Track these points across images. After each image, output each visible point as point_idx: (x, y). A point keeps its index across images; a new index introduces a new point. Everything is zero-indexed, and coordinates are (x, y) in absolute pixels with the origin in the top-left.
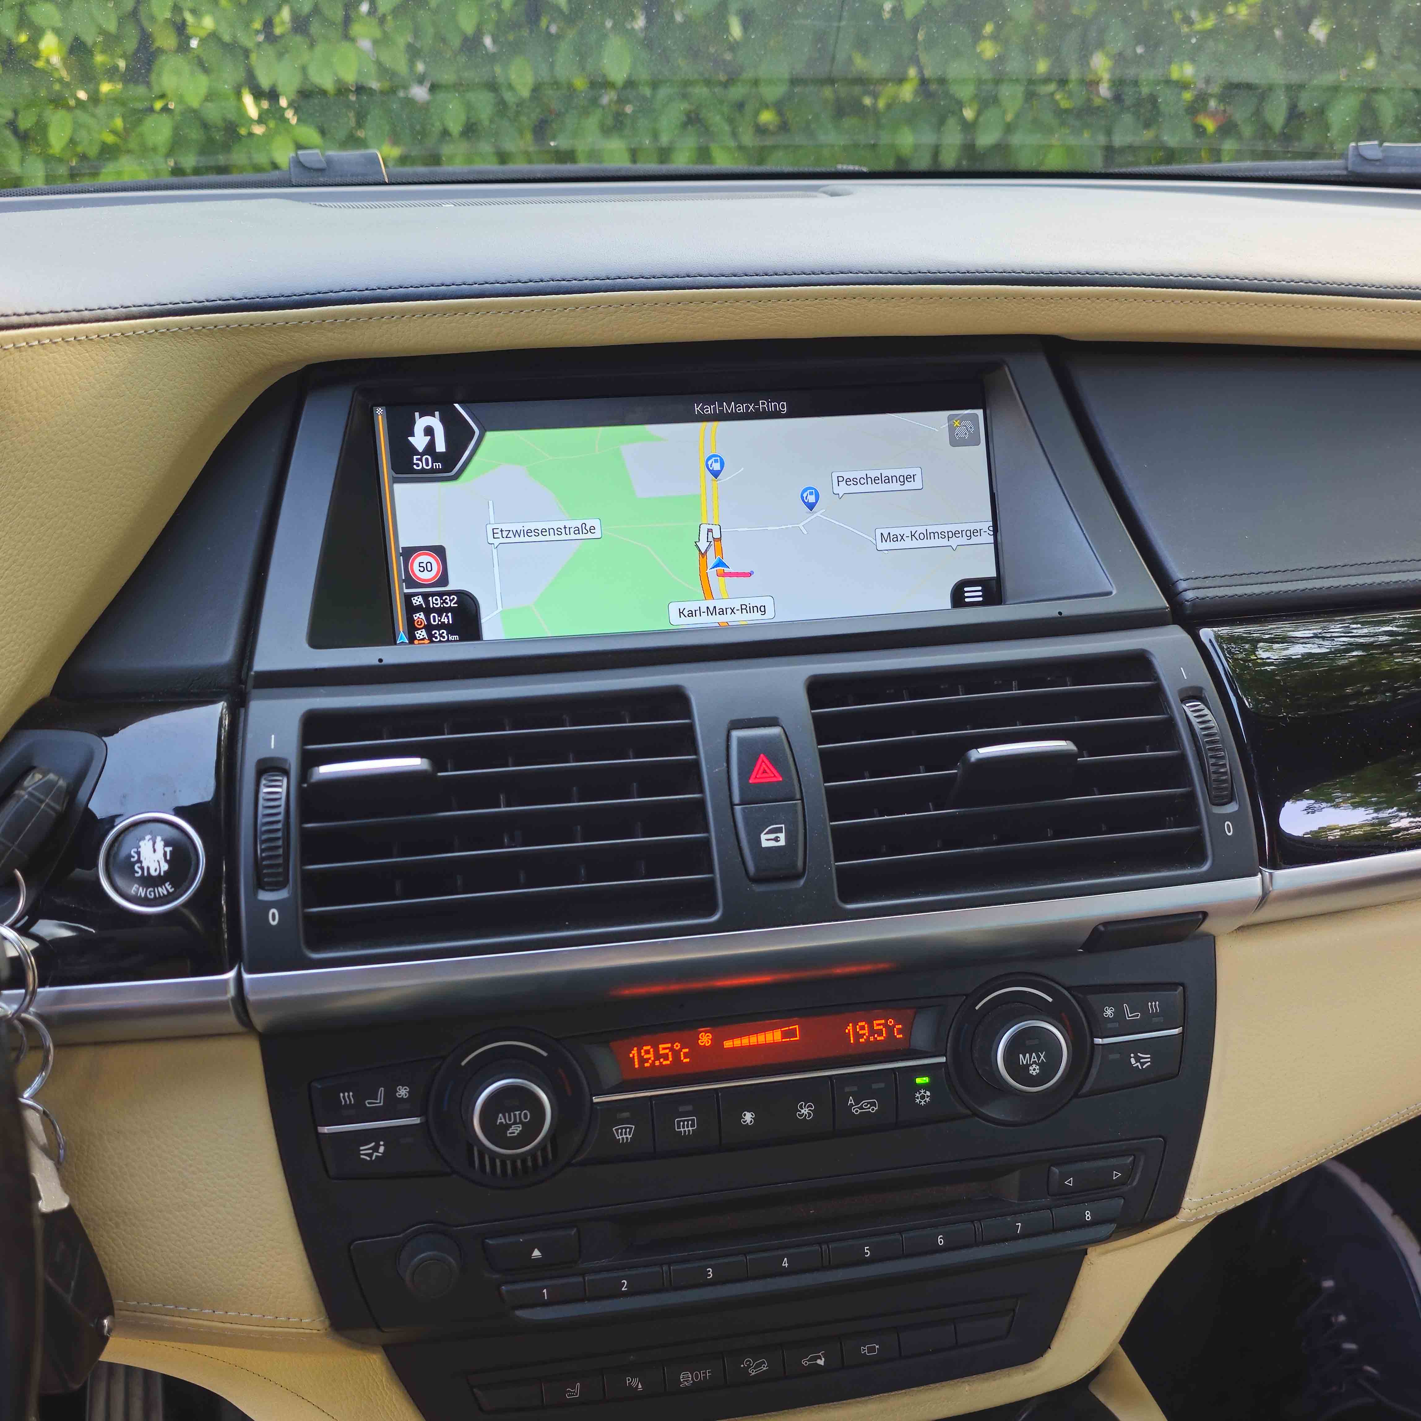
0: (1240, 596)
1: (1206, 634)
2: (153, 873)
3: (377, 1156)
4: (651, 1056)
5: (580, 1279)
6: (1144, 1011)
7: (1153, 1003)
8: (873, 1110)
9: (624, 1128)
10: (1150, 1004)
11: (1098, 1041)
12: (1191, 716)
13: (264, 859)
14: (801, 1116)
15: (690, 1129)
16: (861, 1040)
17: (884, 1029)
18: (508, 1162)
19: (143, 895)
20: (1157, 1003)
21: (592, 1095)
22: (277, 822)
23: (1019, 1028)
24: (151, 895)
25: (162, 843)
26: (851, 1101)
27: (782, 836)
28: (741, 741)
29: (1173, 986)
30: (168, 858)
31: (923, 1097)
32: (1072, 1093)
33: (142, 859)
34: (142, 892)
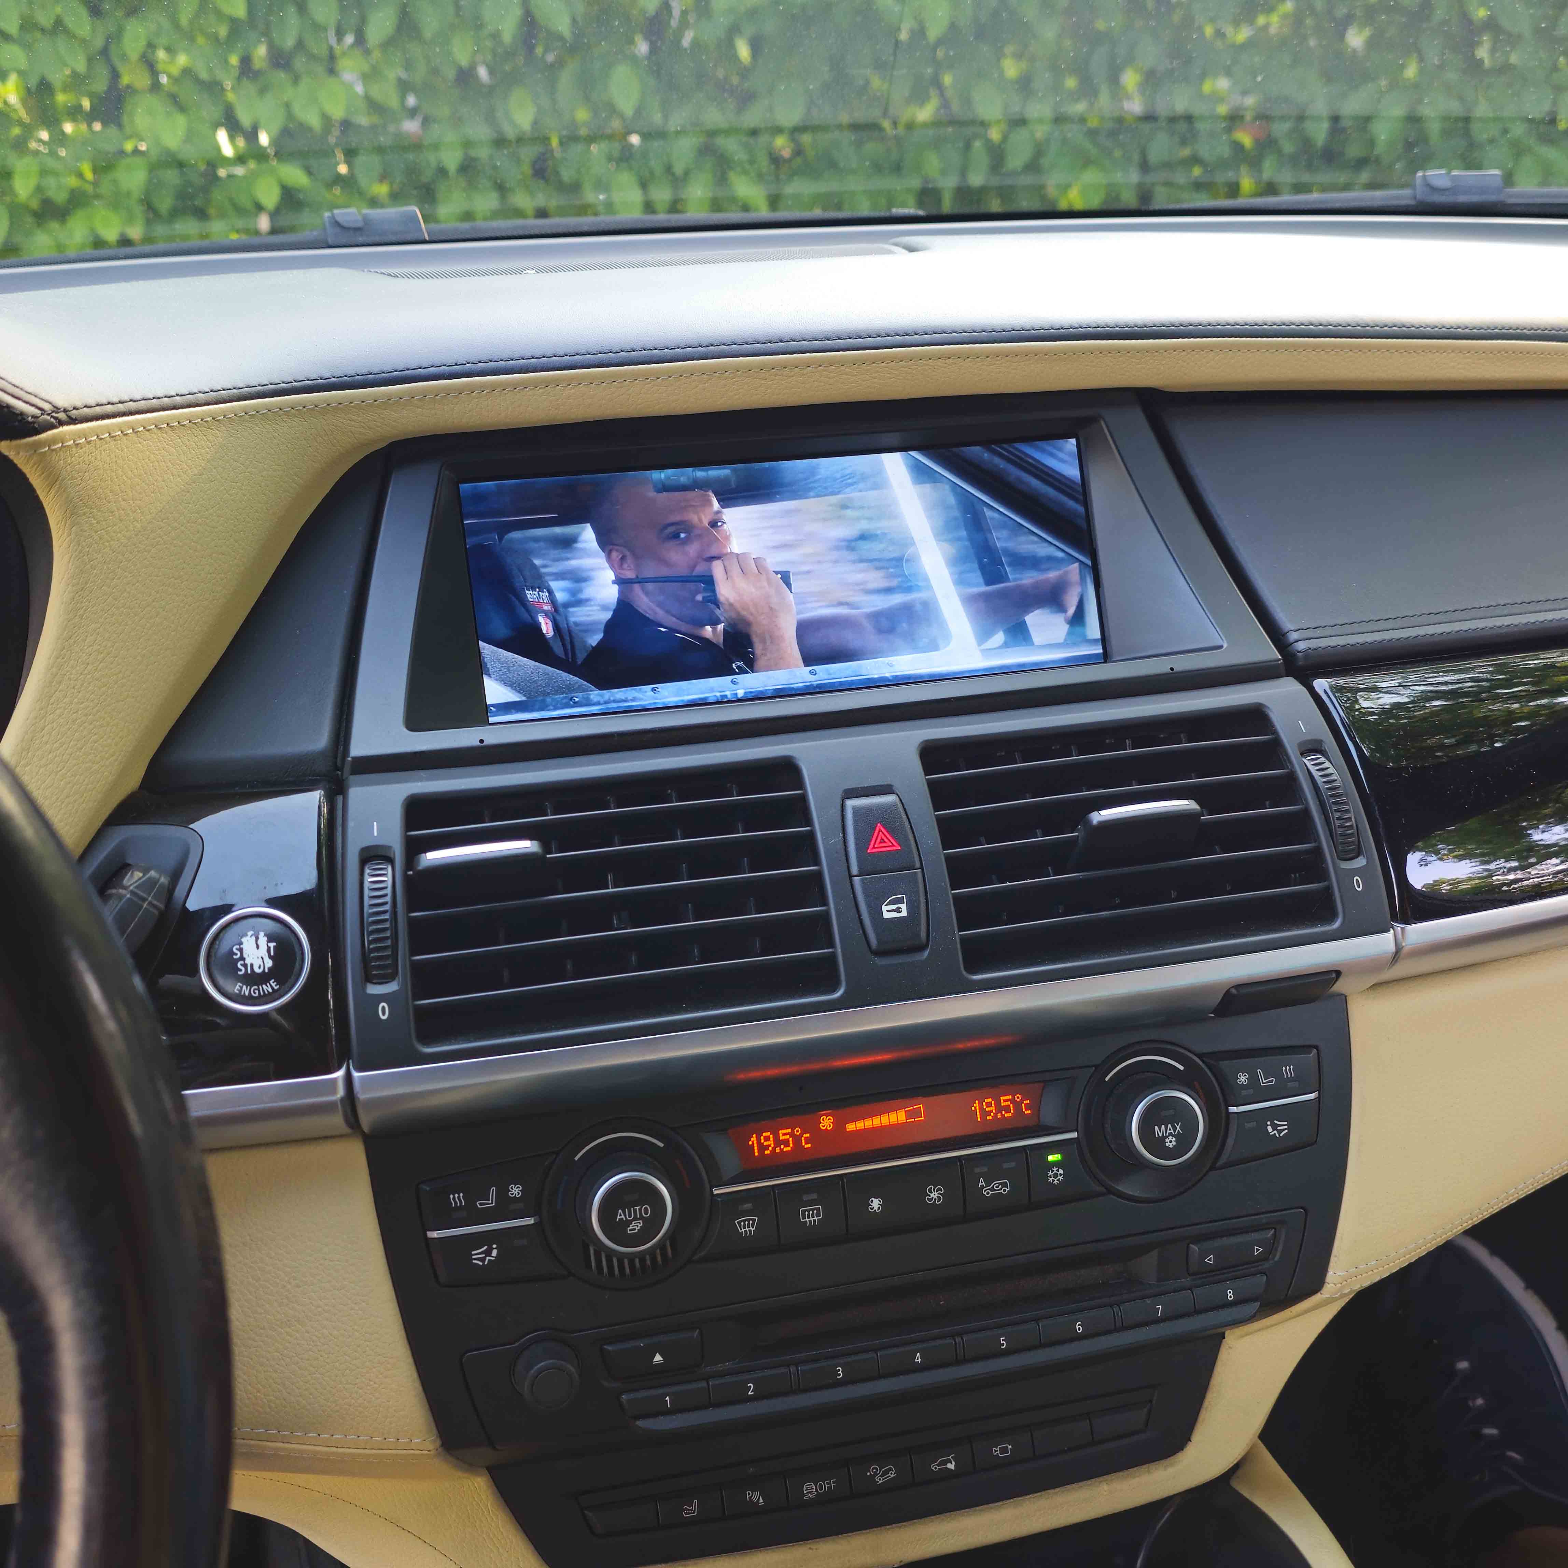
0: (1352, 645)
1: (1321, 685)
2: (257, 970)
3: (489, 1260)
4: (771, 1143)
5: (704, 1384)
6: (1279, 1075)
7: (1288, 1068)
8: (1005, 1191)
9: (746, 1220)
10: (1284, 1068)
11: (1233, 1109)
12: (1313, 769)
13: (372, 951)
14: (930, 1200)
15: (816, 1218)
16: (988, 1118)
17: (1011, 1105)
18: (626, 1261)
19: (247, 994)
20: (1292, 1067)
21: (712, 1187)
22: (385, 912)
23: (1152, 1099)
24: (255, 993)
25: (266, 938)
26: (982, 1183)
27: (904, 907)
28: (856, 811)
29: (1306, 1048)
30: (272, 954)
31: (1056, 1176)
32: (1208, 1166)
33: (245, 956)
34: (246, 991)
